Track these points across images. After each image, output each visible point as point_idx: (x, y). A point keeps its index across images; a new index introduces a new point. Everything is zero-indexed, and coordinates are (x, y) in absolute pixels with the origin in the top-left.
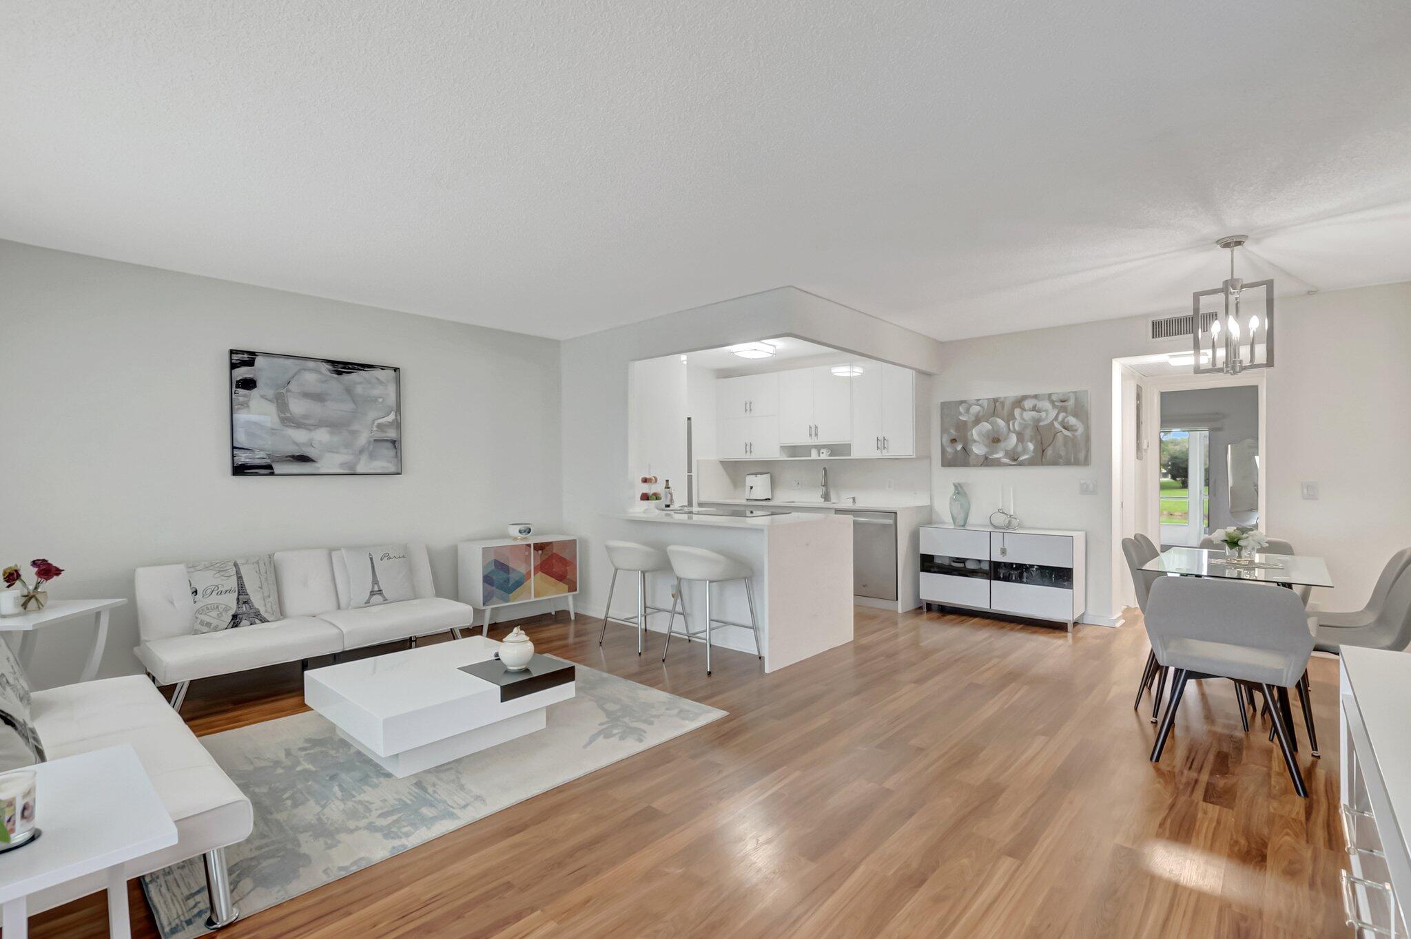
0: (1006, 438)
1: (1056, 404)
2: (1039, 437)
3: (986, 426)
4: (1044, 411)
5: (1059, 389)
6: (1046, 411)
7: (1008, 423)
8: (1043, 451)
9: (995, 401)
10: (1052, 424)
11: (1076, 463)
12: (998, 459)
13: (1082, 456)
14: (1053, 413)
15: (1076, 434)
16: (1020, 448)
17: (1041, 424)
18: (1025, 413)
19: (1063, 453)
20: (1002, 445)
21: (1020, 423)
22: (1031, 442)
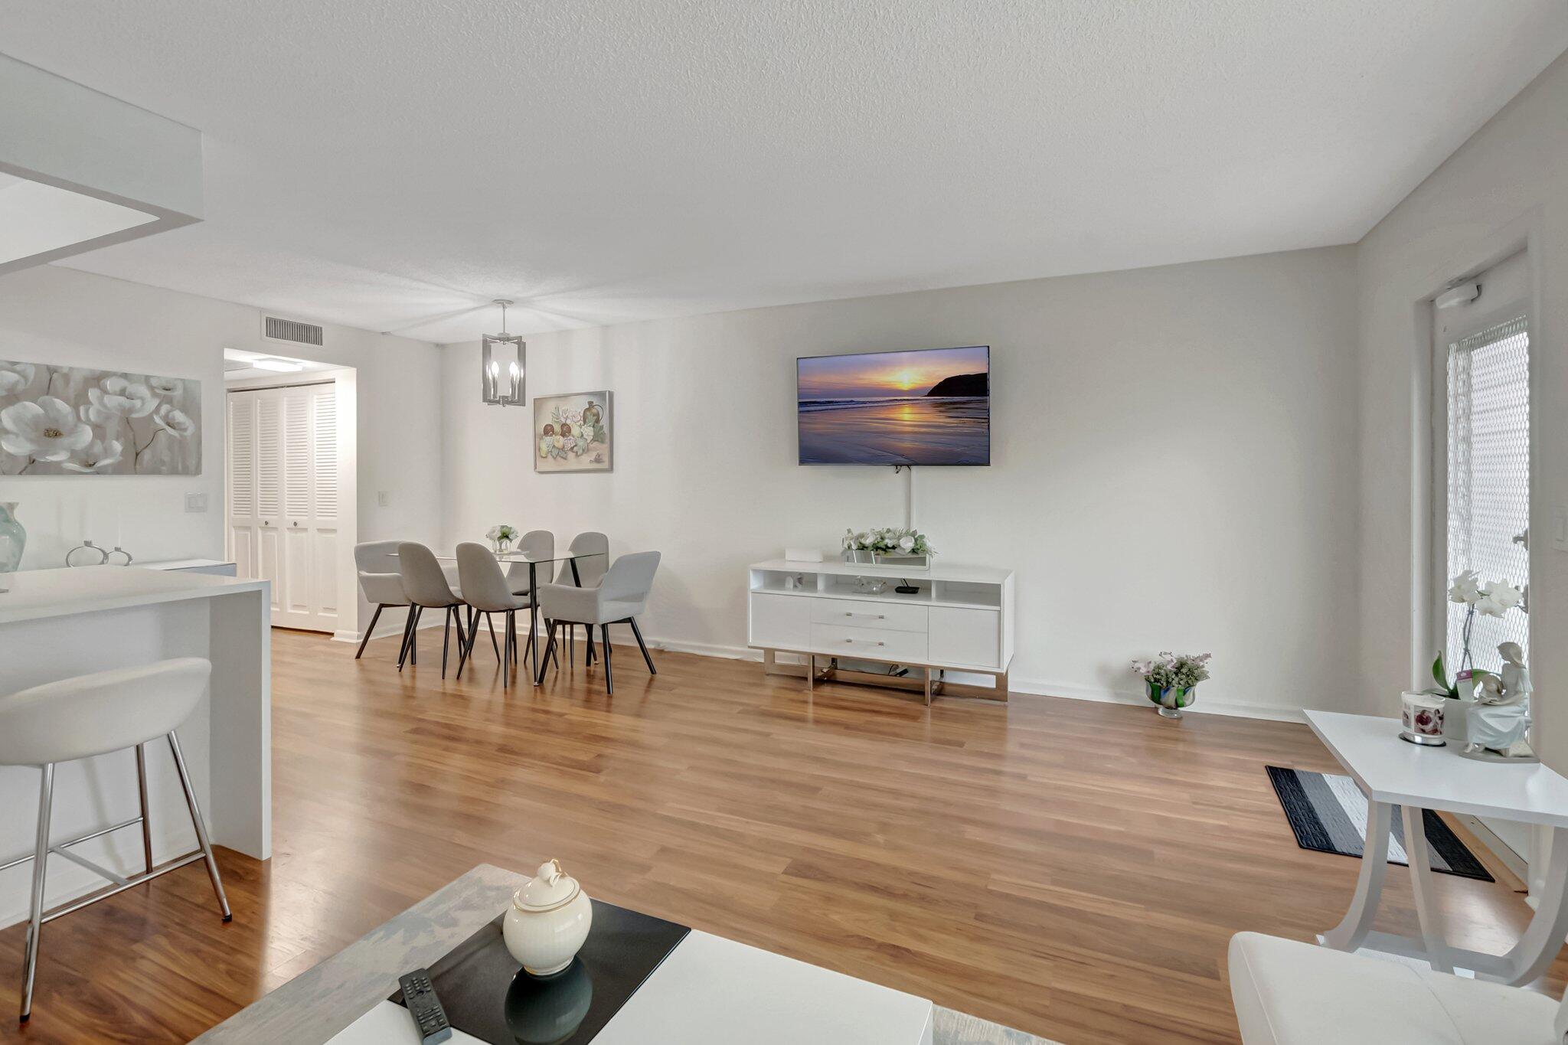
0: (73, 431)
1: (157, 391)
2: (131, 435)
3: (32, 408)
4: (138, 398)
5: (164, 373)
6: (142, 399)
7: (76, 407)
8: (137, 455)
9: (52, 370)
10: (150, 417)
11: (186, 472)
12: (59, 463)
13: (192, 463)
14: (153, 404)
15: (185, 434)
16: (98, 448)
17: (134, 416)
18: (106, 399)
19: (166, 459)
20: (64, 441)
21: (99, 412)
22: (117, 439)
